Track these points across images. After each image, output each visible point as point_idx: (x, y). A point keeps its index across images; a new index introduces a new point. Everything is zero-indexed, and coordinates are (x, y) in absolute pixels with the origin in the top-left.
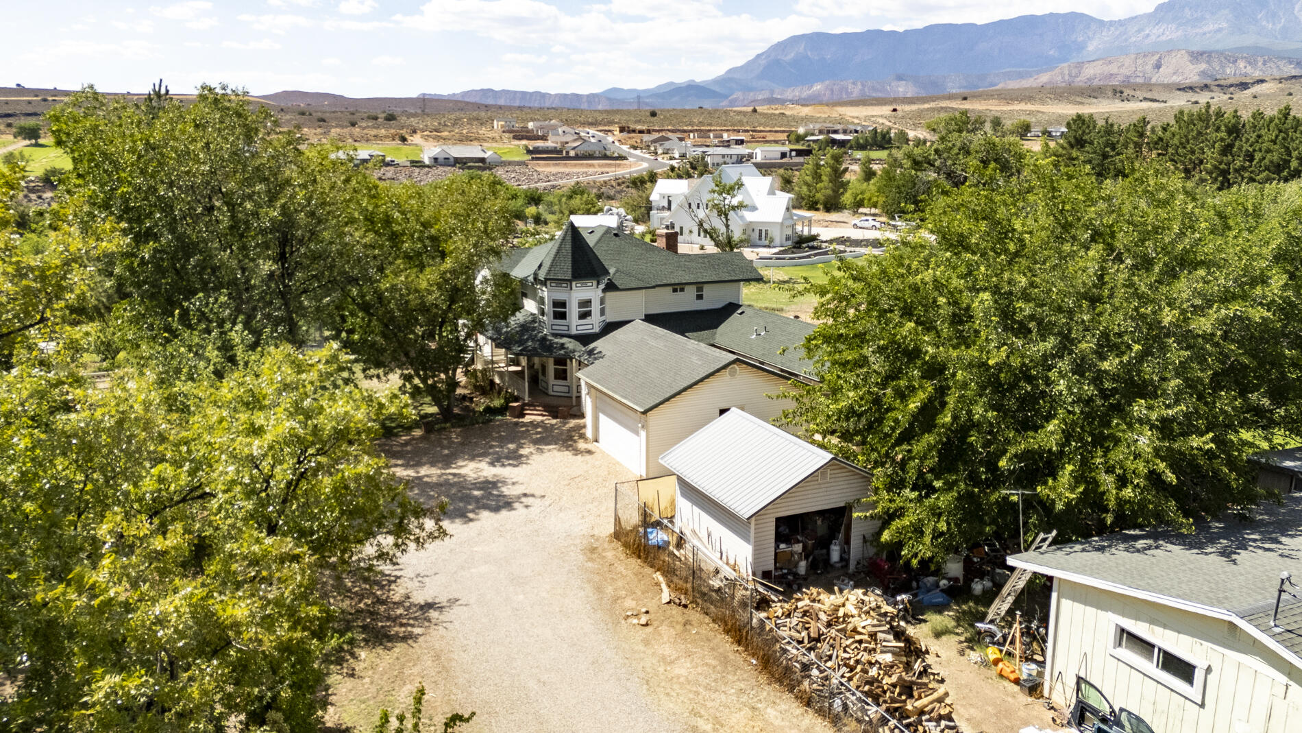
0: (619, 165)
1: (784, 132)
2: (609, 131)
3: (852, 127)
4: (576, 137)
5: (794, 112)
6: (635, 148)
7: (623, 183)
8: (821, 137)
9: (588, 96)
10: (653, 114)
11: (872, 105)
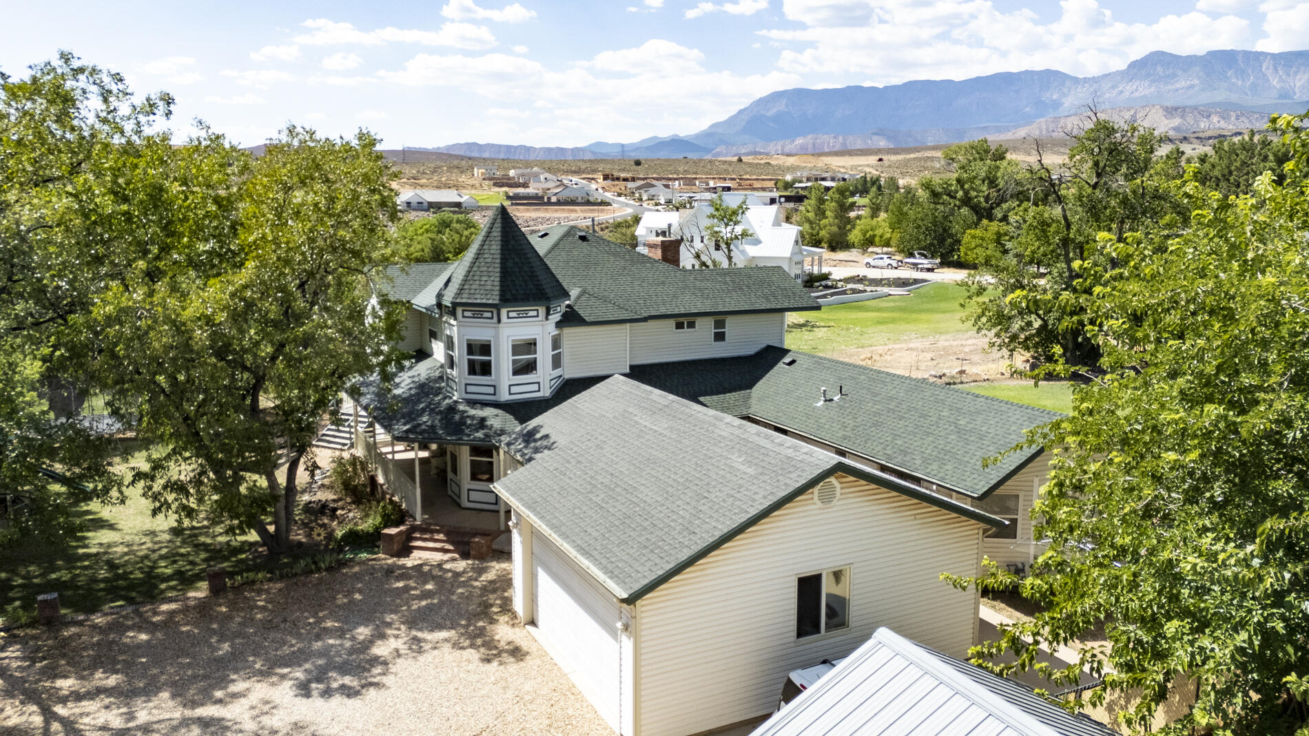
0: (603, 211)
1: (771, 180)
2: (593, 179)
3: (840, 176)
4: (558, 183)
5: (781, 162)
6: (620, 195)
7: (607, 228)
8: (809, 184)
9: (573, 150)
10: (638, 163)
11: (857, 155)
